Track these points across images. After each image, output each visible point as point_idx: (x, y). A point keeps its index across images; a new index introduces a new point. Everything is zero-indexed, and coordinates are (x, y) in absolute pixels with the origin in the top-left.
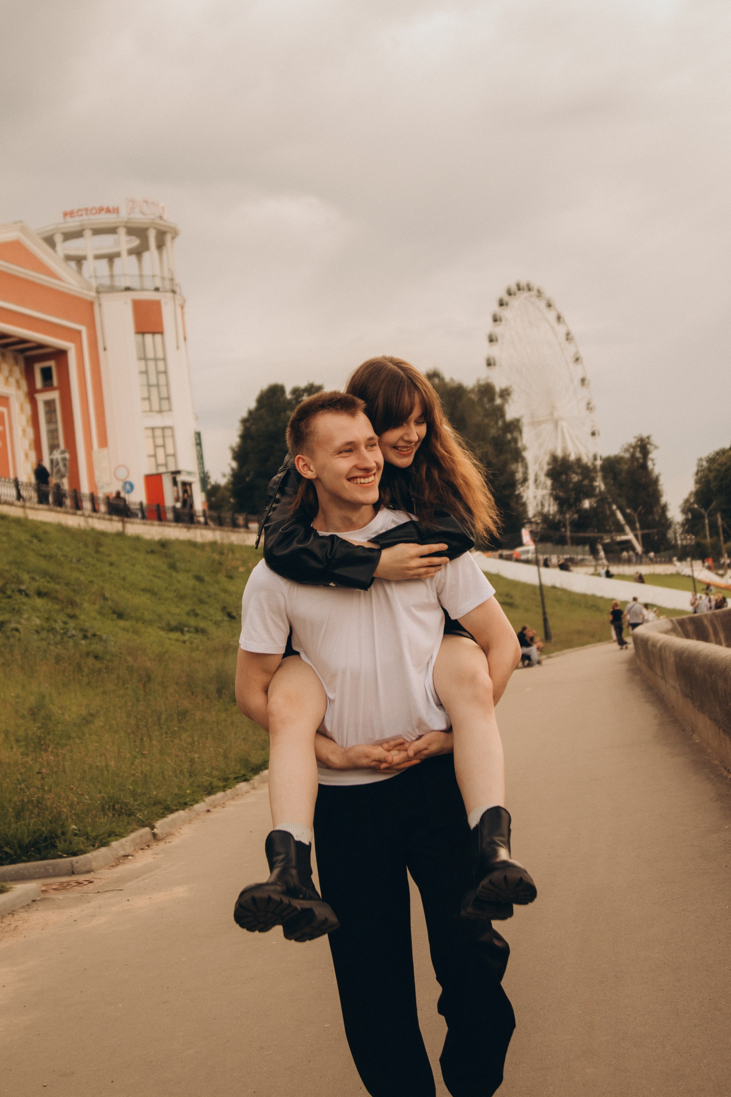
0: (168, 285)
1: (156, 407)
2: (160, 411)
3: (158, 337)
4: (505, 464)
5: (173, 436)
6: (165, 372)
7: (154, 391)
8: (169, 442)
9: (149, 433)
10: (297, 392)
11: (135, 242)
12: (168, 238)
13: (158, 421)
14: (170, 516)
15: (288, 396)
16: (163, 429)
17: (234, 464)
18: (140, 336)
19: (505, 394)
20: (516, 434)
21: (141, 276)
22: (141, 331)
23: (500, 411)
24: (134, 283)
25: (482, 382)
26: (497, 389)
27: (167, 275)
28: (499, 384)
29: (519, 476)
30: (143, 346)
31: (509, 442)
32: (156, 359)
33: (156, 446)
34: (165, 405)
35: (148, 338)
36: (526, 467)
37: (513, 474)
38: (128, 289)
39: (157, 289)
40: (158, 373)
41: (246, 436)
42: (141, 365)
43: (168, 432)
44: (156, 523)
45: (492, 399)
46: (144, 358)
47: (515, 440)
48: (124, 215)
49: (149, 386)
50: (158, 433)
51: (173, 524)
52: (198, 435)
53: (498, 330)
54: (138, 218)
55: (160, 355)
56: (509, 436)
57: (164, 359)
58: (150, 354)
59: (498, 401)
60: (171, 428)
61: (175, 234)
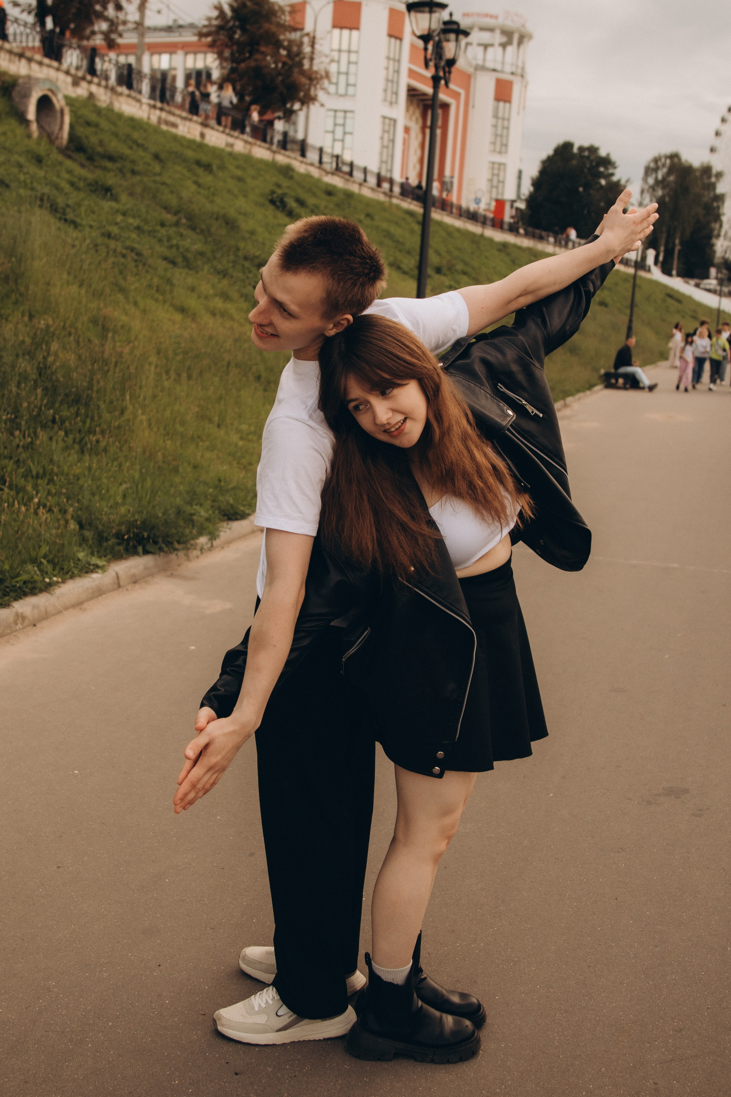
0: (519, 71)
1: (498, 149)
2: (500, 152)
3: (507, 105)
4: (709, 223)
5: (505, 170)
6: (508, 128)
7: (499, 139)
8: (502, 173)
9: (491, 165)
10: (581, 149)
11: (504, 39)
12: (526, 40)
13: (497, 158)
14: (506, 227)
15: (575, 150)
16: (500, 164)
17: (532, 189)
18: (496, 103)
19: (719, 175)
20: (720, 204)
21: (503, 63)
22: (498, 98)
23: (713, 186)
24: (498, 67)
25: (705, 165)
26: (714, 172)
27: (520, 64)
28: (716, 167)
29: (716, 232)
30: (496, 110)
31: (714, 208)
32: (503, 119)
33: (493, 175)
34: (504, 148)
35: (501, 104)
36: (721, 226)
37: (712, 230)
38: (494, 70)
39: (512, 73)
40: (503, 128)
41: (543, 172)
42: (493, 121)
43: (502, 167)
44: (500, 230)
45: (710, 177)
46: (496, 116)
47: (718, 208)
48: (501, 21)
49: (496, 135)
50: (496, 166)
51: (508, 232)
52: (520, 172)
53: (724, 128)
54: (509, 24)
55: (506, 116)
56: (715, 204)
57: (508, 120)
58: (500, 115)
59: (713, 179)
60: (504, 165)
61: (530, 37)
